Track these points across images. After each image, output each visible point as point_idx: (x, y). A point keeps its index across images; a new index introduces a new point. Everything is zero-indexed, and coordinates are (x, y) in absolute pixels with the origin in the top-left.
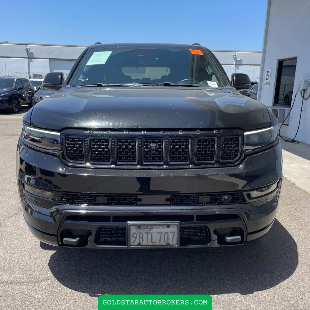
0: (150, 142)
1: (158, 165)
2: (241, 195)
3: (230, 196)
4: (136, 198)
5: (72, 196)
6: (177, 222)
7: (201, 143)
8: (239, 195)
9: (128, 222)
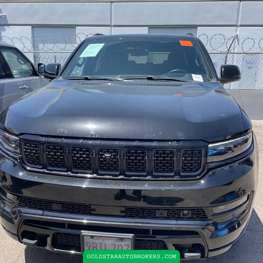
0: (105, 152)
1: (113, 175)
2: (202, 212)
3: (190, 212)
4: (90, 208)
5: (29, 200)
6: (131, 236)
7: (158, 155)
8: (200, 212)
9: (82, 231)
